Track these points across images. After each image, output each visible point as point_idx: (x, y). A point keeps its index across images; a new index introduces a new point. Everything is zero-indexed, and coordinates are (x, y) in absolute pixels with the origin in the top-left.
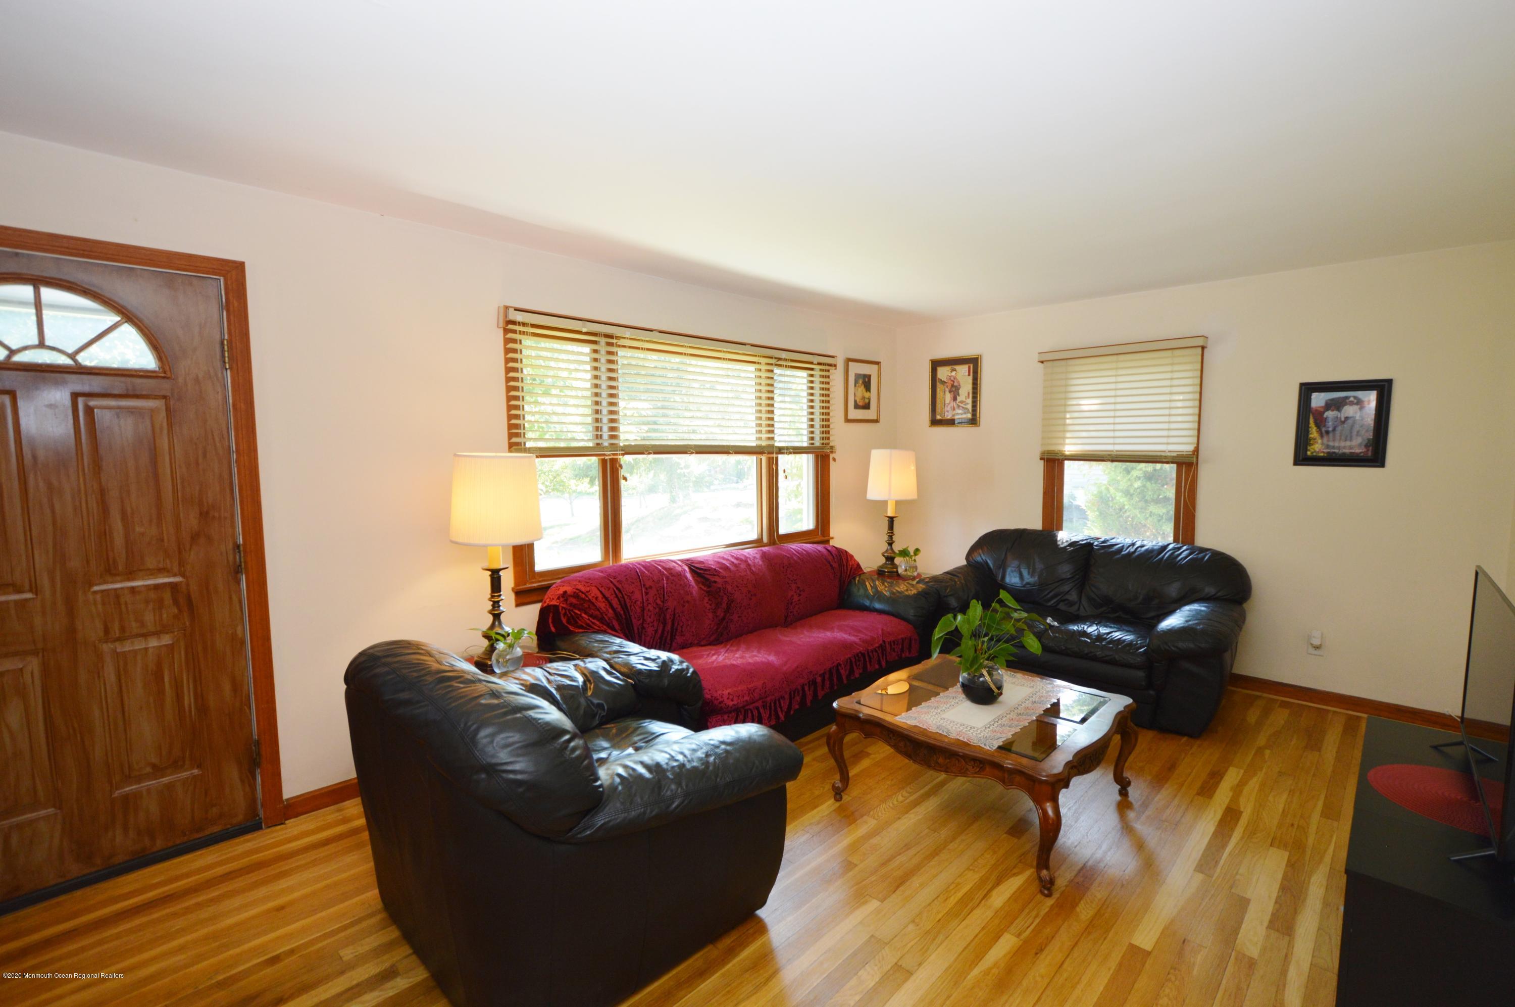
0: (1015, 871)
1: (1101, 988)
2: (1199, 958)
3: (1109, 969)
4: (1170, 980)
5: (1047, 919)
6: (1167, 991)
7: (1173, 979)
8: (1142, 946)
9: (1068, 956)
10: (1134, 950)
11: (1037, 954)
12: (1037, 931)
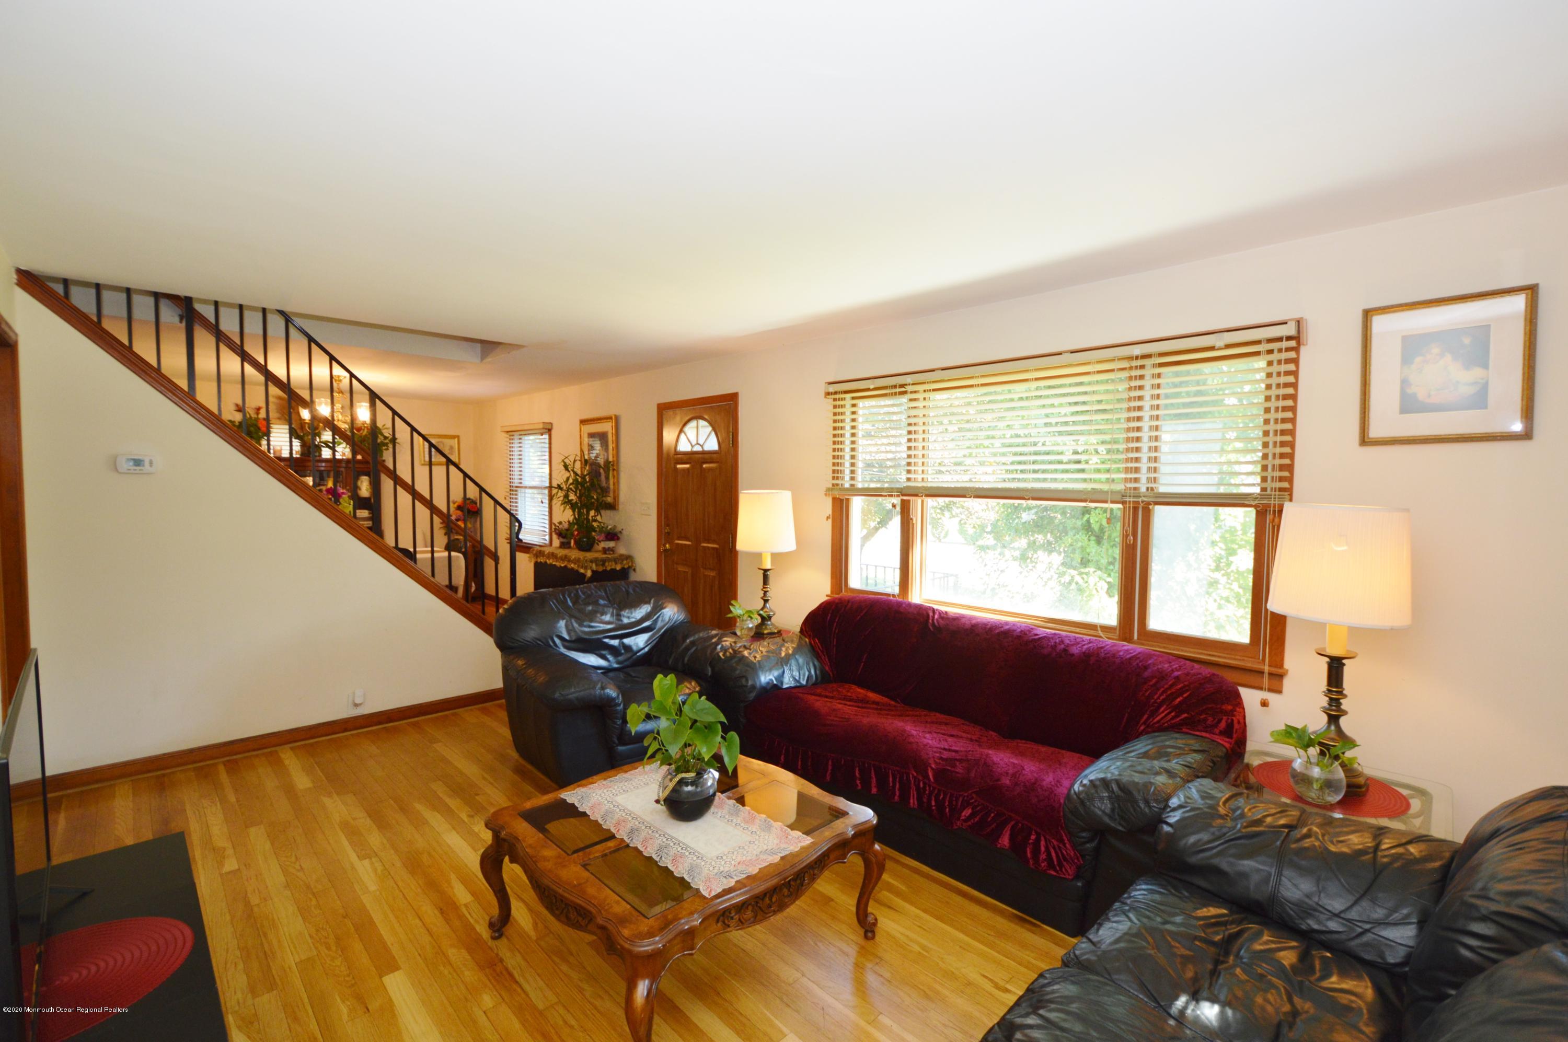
0: (540, 925)
1: (382, 932)
2: (344, 1010)
3: (392, 945)
4: (348, 976)
5: (469, 928)
6: (343, 969)
7: (347, 979)
8: (391, 975)
9: (424, 925)
10: (391, 966)
11: (441, 909)
12: (461, 917)
